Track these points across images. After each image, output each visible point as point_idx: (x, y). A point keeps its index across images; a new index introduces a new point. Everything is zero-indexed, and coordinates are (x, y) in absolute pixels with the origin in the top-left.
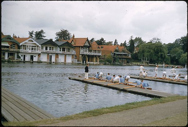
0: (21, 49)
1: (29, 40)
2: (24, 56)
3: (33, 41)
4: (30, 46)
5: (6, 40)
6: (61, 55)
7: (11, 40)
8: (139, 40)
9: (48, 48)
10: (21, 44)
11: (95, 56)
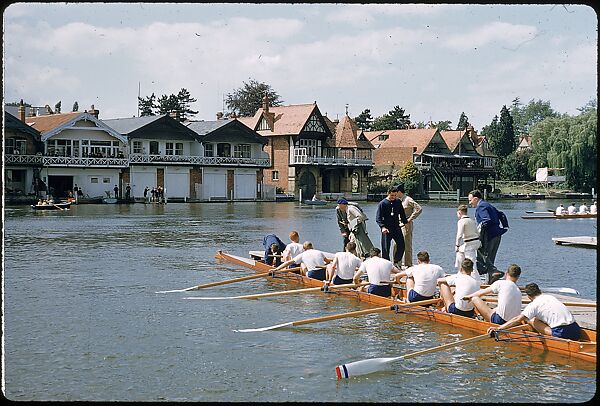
4: (86, 143)
6: (211, 170)
8: (541, 110)
9: (162, 148)
10: (45, 138)
11: (351, 169)
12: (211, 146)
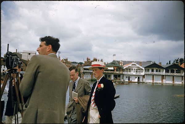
0: (125, 71)
1: (132, 64)
2: (129, 77)
3: (136, 65)
4: (134, 69)
5: (111, 65)
6: (168, 76)
7: (115, 65)
10: (124, 68)
12: (169, 70)
